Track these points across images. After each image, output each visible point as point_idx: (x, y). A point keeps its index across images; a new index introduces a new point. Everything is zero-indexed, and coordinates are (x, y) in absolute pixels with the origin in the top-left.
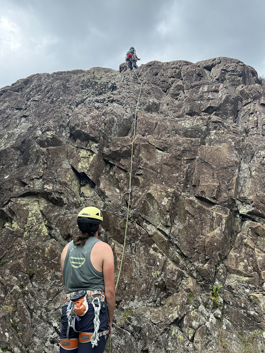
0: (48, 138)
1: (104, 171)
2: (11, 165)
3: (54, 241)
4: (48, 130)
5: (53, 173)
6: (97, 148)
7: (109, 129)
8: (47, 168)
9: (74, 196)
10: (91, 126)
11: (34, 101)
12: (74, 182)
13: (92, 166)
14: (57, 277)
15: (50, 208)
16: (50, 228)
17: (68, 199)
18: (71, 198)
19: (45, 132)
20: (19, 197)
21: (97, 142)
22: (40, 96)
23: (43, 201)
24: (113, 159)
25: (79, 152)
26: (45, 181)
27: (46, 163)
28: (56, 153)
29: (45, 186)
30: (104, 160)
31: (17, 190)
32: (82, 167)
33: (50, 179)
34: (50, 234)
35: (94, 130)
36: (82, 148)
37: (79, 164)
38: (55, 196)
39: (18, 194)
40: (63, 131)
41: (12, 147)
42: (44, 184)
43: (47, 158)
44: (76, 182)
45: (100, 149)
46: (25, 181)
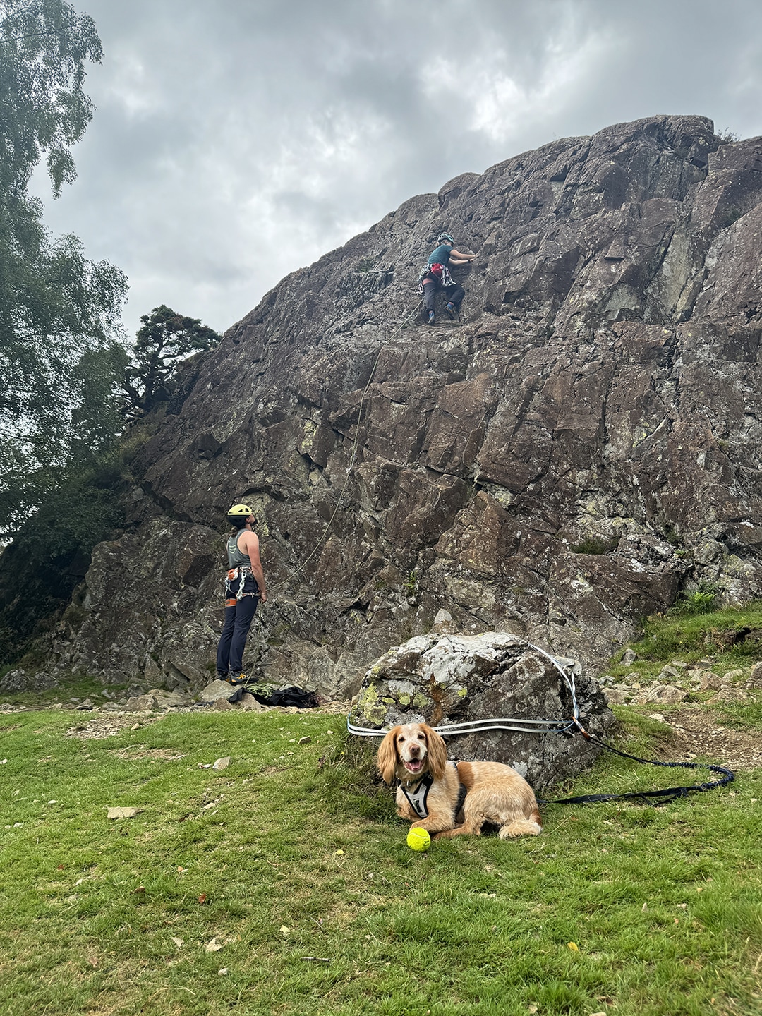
0: (268, 414)
1: (335, 446)
2: (239, 455)
3: (275, 542)
4: (270, 401)
5: (275, 461)
6: (319, 416)
7: (337, 383)
8: (267, 455)
9: (300, 486)
10: (312, 386)
11: (272, 343)
12: (300, 468)
13: (315, 443)
14: (273, 578)
15: (272, 505)
16: (271, 528)
17: (290, 492)
18: (294, 490)
19: (266, 404)
20: (242, 496)
21: (319, 408)
22: (279, 333)
23: (266, 497)
24: (343, 428)
25: (305, 425)
26: (266, 473)
27: (266, 449)
28: (278, 432)
29: (267, 479)
30: (333, 430)
31: (240, 488)
32: (305, 446)
33: (272, 468)
34: (270, 535)
35: (314, 391)
36: (308, 419)
37: (303, 443)
38: (275, 489)
39: (241, 493)
40: (290, 397)
41: (239, 430)
42: (265, 477)
43: (267, 442)
44: (302, 468)
45: (325, 416)
46: (246, 475)
